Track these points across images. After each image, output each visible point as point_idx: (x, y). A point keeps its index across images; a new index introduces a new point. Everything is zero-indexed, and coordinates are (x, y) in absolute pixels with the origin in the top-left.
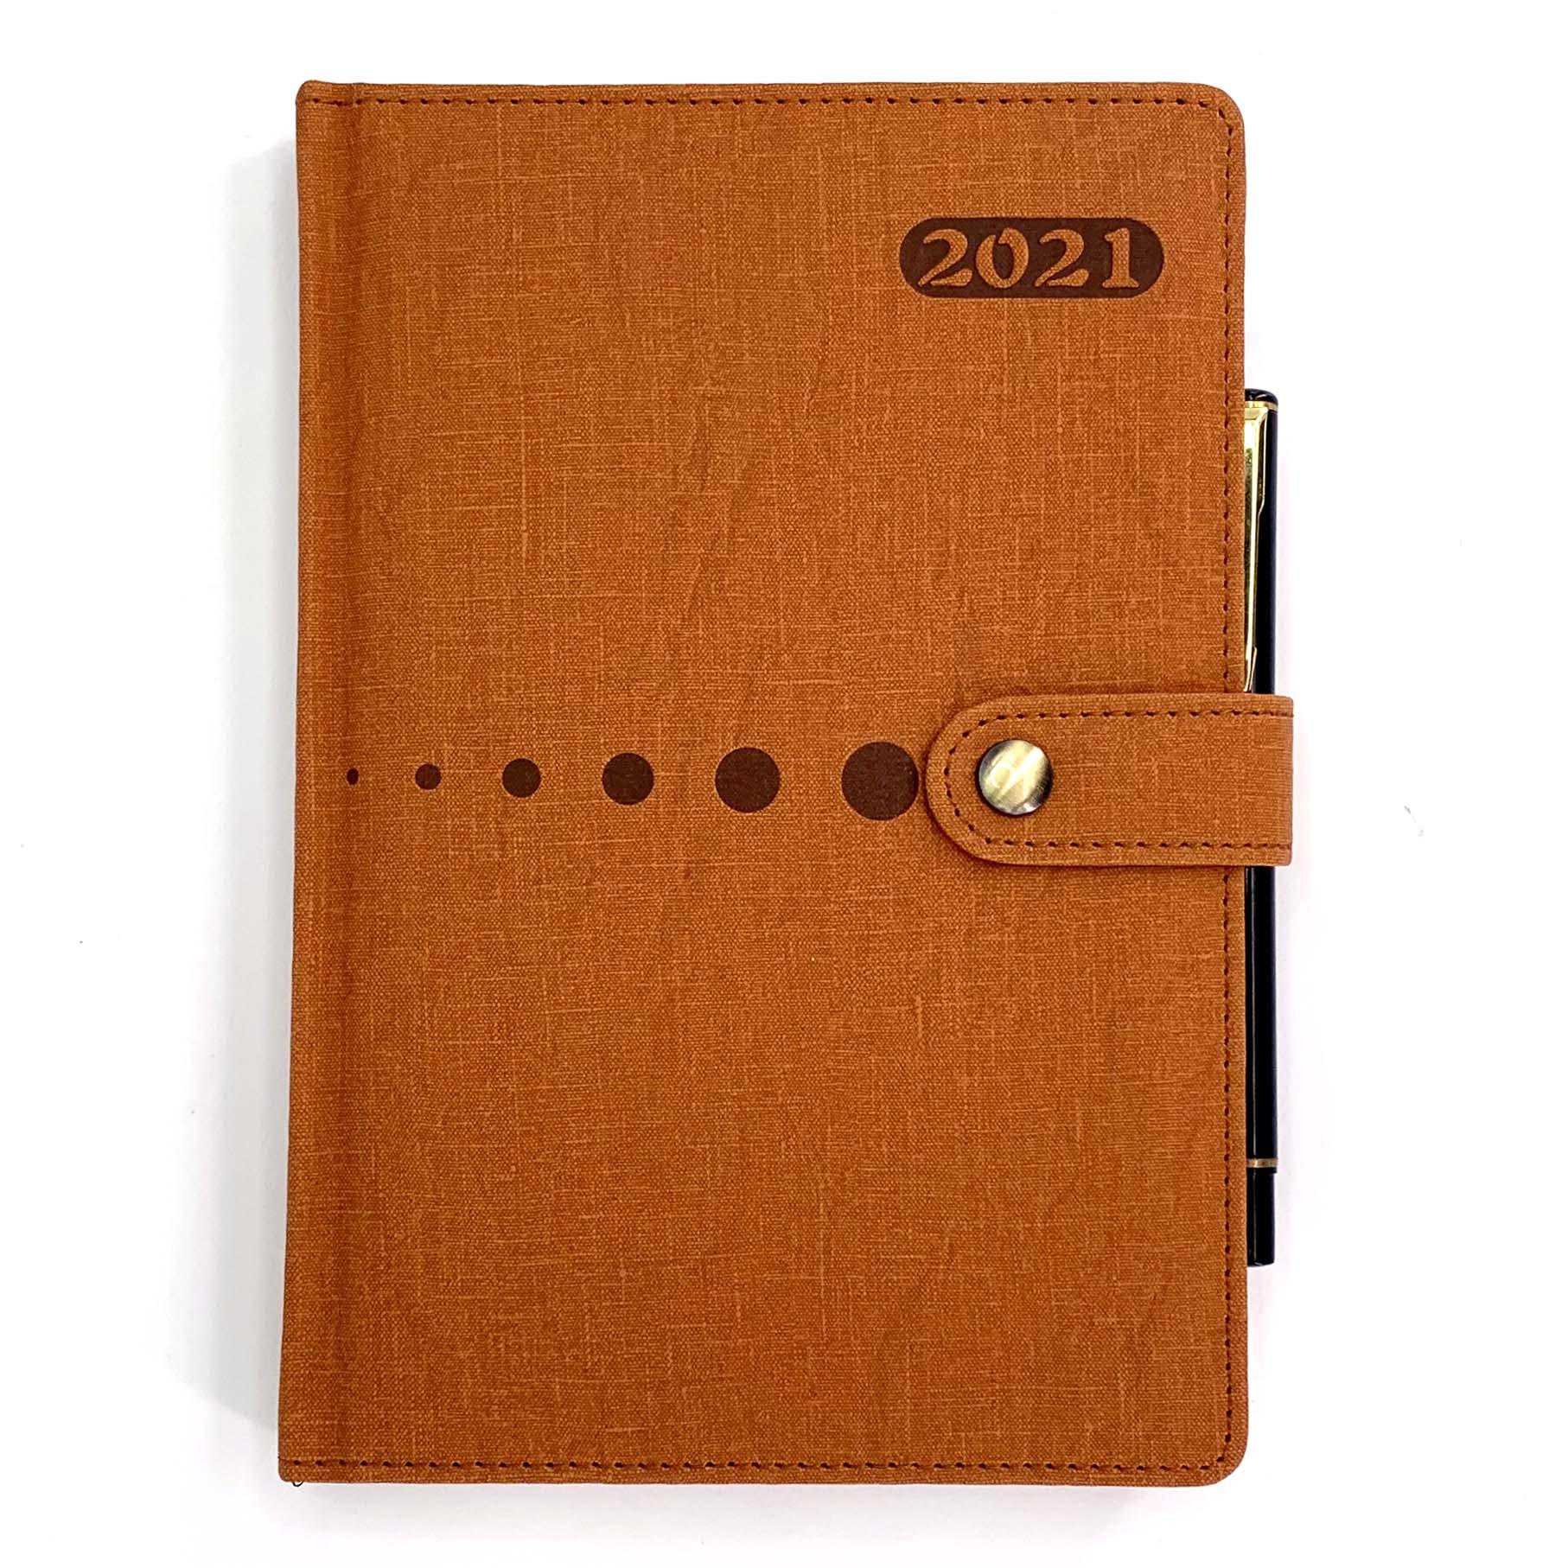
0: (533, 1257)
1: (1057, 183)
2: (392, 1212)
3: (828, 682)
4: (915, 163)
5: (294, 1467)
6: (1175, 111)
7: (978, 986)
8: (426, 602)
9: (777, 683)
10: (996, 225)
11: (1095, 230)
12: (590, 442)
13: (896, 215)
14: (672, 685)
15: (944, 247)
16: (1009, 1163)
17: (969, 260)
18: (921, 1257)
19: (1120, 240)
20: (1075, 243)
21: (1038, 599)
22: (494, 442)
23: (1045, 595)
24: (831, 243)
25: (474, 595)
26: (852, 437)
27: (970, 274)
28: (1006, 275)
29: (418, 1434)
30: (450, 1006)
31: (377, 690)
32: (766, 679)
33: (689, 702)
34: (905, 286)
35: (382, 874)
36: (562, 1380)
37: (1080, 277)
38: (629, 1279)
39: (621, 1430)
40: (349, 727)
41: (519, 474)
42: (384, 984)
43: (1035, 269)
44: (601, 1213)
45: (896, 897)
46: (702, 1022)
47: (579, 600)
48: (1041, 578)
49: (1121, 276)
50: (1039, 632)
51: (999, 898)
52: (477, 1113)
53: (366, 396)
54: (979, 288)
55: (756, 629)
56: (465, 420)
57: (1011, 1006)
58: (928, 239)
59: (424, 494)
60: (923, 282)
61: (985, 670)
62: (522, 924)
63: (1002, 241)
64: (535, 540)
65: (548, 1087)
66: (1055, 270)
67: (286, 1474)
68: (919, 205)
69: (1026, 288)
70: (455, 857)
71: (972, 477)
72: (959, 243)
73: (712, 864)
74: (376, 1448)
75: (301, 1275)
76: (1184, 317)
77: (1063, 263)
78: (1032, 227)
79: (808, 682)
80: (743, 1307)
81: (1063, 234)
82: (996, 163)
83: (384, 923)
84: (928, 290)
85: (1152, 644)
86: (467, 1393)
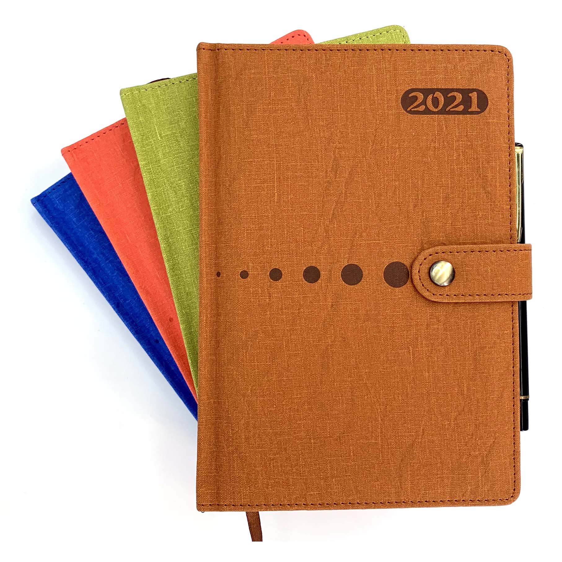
0: (282, 436)
1: (453, 77)
2: (234, 421)
3: (378, 242)
4: (405, 71)
5: (201, 507)
6: (491, 54)
7: (431, 343)
8: (243, 216)
9: (361, 242)
10: (433, 91)
11: (466, 92)
12: (298, 163)
13: (400, 88)
14: (326, 243)
15: (416, 98)
16: (442, 402)
17: (424, 102)
18: (413, 434)
19: (474, 96)
20: (459, 97)
21: (449, 214)
22: (265, 163)
23: (451, 213)
24: (378, 96)
25: (259, 214)
26: (386, 161)
27: (424, 107)
28: (437, 107)
29: (244, 495)
30: (252, 351)
31: (227, 246)
32: (357, 241)
33: (332, 249)
34: (403, 111)
35: (229, 307)
36: (292, 477)
37: (461, 108)
38: (314, 443)
39: (313, 493)
40: (217, 258)
41: (274, 173)
42: (230, 344)
43: (446, 105)
44: (305, 420)
45: (402, 313)
46: (338, 356)
47: (294, 215)
48: (449, 207)
49: (474, 108)
50: (449, 225)
51: (437, 313)
52: (262, 388)
53: (222, 148)
54: (427, 111)
55: (354, 224)
56: (255, 156)
57: (442, 349)
58: (410, 95)
59: (242, 180)
60: (409, 109)
61: (431, 238)
62: (277, 323)
63: (435, 96)
64: (279, 196)
65: (286, 378)
66: (452, 105)
67: (199, 509)
68: (407, 84)
69: (443, 112)
70: (253, 301)
71: (426, 173)
72: (421, 96)
73: (340, 303)
74: (230, 500)
75: (203, 442)
76: (495, 121)
77: (455, 103)
78: (445, 92)
79: (372, 242)
80: (353, 451)
81: (455, 94)
82: (432, 71)
83: (230, 324)
84: (411, 112)
85: (487, 228)
86: (260, 482)
